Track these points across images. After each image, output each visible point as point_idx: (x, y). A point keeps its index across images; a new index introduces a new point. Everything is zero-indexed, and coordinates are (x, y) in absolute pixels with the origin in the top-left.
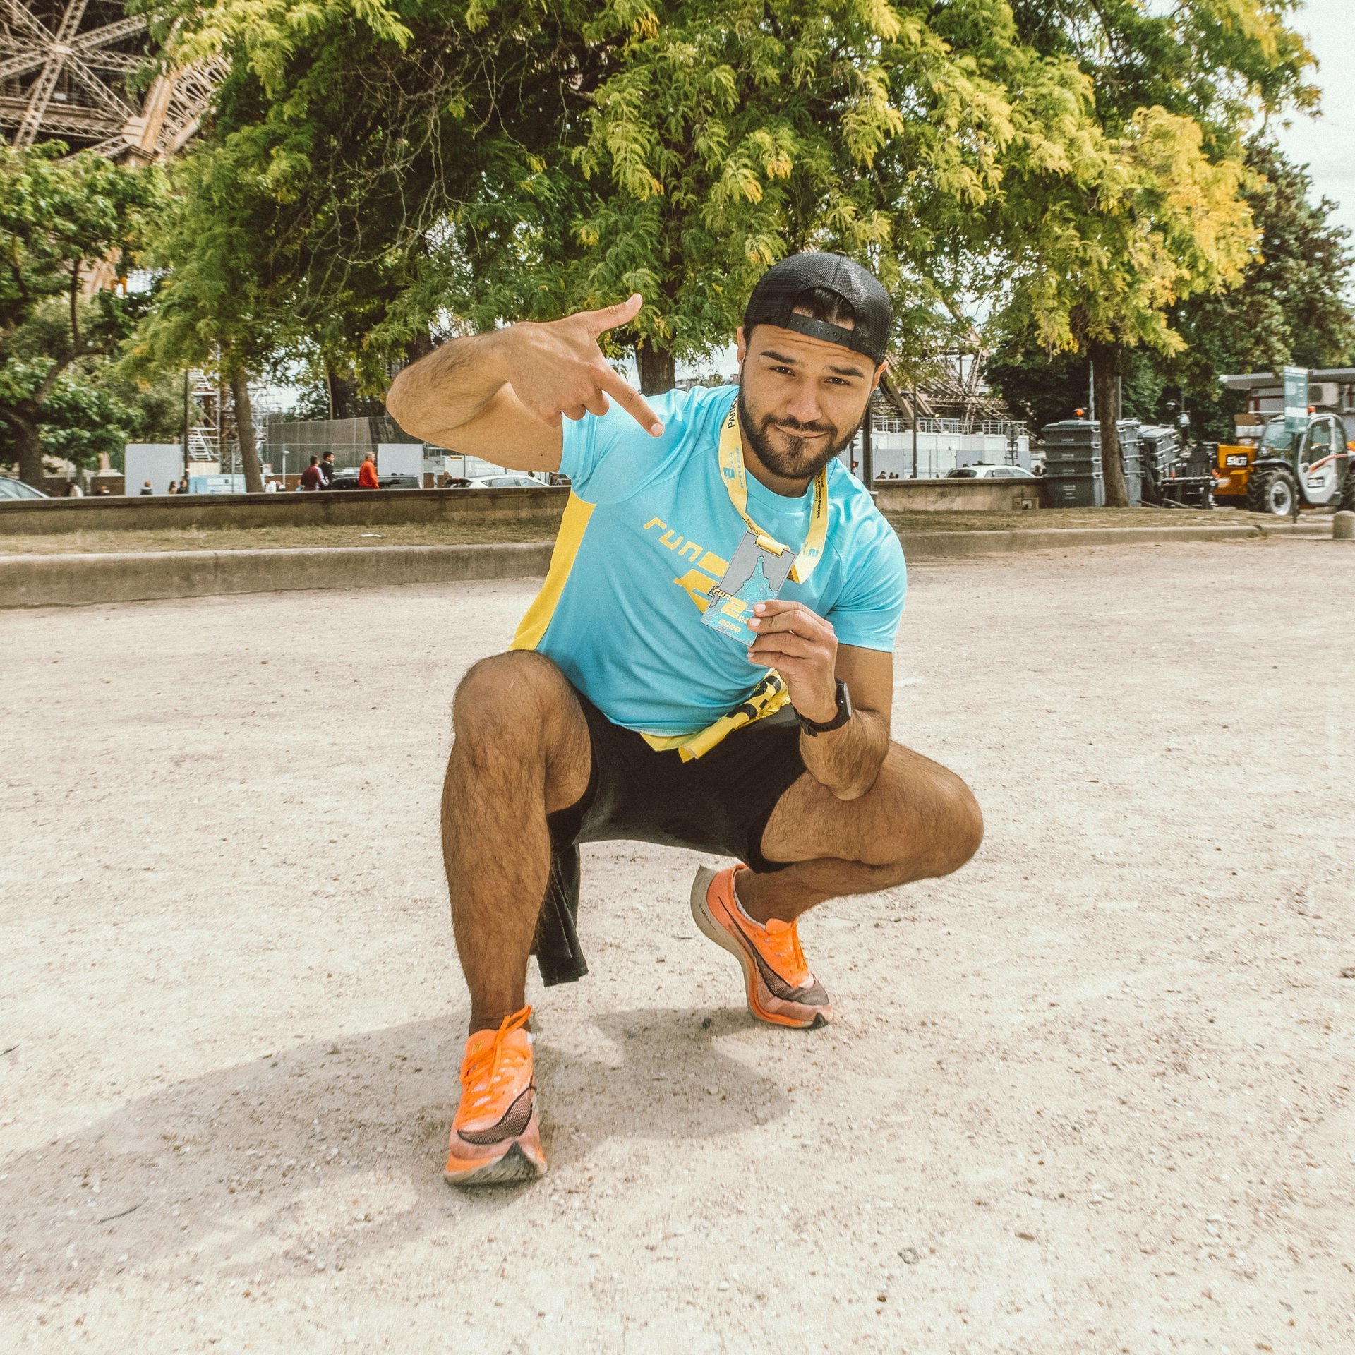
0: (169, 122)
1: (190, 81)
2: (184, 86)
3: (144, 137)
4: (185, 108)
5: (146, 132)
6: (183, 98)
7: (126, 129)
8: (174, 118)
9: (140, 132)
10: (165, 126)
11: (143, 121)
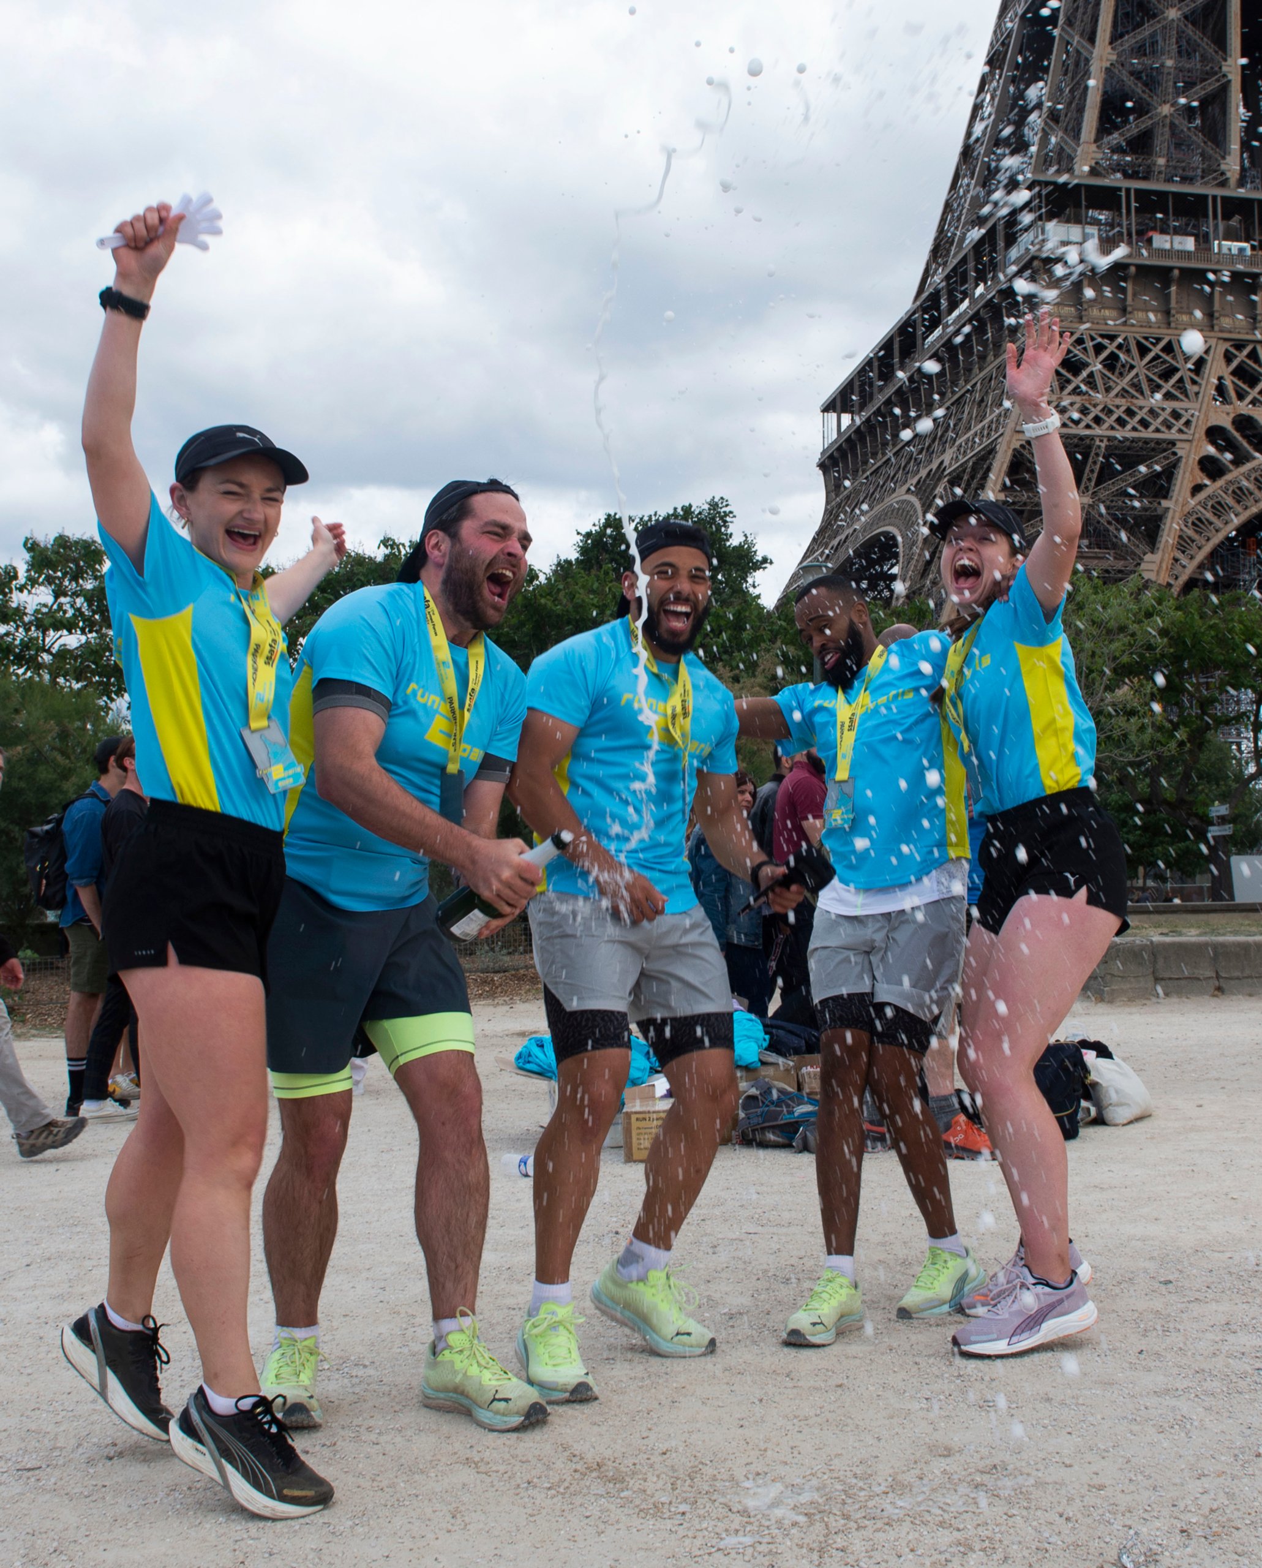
0: (1179, 555)
1: (1195, 516)
2: (1190, 521)
3: (1158, 572)
4: (1193, 541)
5: (1160, 567)
6: (1190, 532)
7: (1143, 566)
8: (1183, 552)
9: (1155, 567)
10: (1176, 560)
11: (1156, 557)
